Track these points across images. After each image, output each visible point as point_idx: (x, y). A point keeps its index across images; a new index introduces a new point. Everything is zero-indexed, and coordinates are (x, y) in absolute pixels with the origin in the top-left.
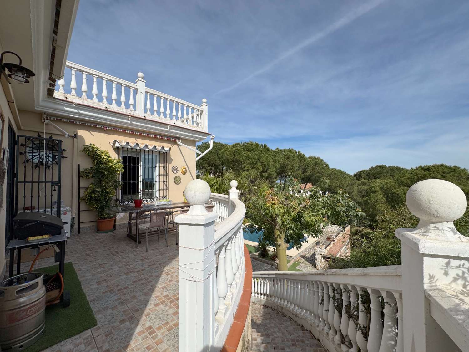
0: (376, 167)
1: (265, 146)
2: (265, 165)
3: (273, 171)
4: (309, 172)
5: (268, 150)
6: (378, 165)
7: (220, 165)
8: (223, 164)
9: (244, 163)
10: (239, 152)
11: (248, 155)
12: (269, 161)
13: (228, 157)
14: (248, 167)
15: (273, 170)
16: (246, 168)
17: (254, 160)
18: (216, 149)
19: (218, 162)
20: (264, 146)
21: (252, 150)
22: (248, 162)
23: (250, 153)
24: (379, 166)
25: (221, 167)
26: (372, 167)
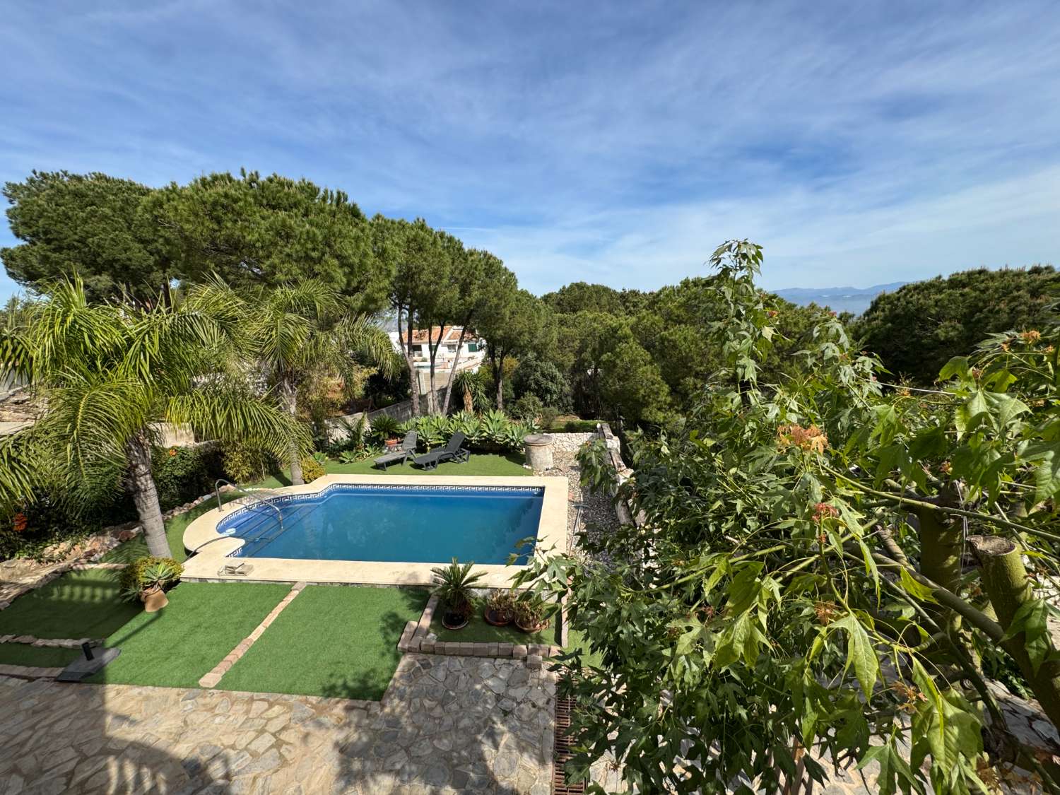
0: (571, 286)
1: (341, 198)
2: (351, 266)
3: (380, 290)
4: (476, 295)
5: (355, 212)
6: (575, 282)
7: (149, 270)
8: (164, 263)
9: (268, 257)
10: (236, 206)
11: (284, 225)
12: (365, 255)
13: (187, 226)
14: (289, 272)
15: (382, 285)
16: (279, 276)
17: (309, 246)
18: (119, 204)
19: (138, 256)
20: (339, 198)
21: (296, 205)
22: (287, 250)
23: (290, 217)
24: (577, 285)
25: (157, 275)
26: (564, 287)
